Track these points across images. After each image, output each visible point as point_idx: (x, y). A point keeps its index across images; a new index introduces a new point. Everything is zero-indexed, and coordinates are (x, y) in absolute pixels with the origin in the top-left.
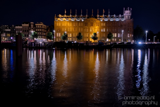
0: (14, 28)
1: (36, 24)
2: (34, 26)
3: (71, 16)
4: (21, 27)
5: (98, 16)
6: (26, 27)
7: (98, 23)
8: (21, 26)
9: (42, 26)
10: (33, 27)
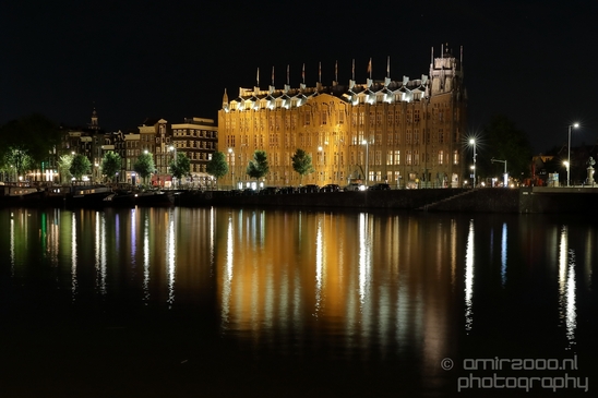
0: (122, 141)
1: (174, 126)
2: (170, 131)
3: (272, 90)
4: (137, 137)
5: (353, 84)
6: (149, 134)
7: (342, 114)
8: (137, 132)
9: (188, 130)
10: (166, 136)
